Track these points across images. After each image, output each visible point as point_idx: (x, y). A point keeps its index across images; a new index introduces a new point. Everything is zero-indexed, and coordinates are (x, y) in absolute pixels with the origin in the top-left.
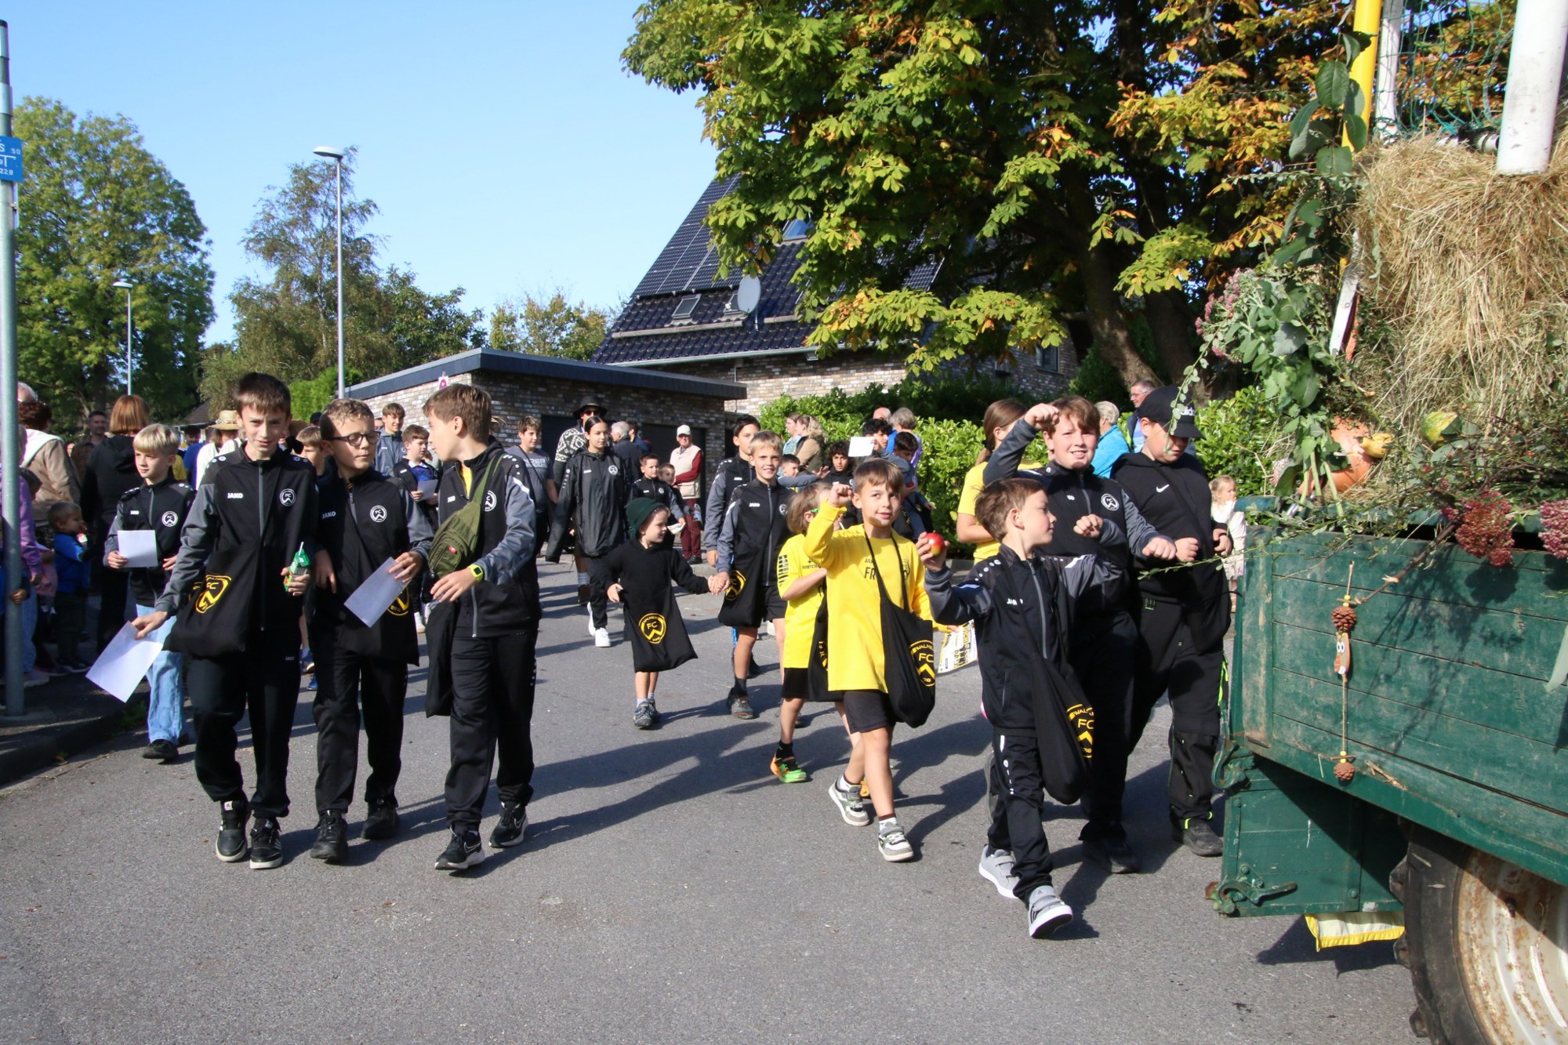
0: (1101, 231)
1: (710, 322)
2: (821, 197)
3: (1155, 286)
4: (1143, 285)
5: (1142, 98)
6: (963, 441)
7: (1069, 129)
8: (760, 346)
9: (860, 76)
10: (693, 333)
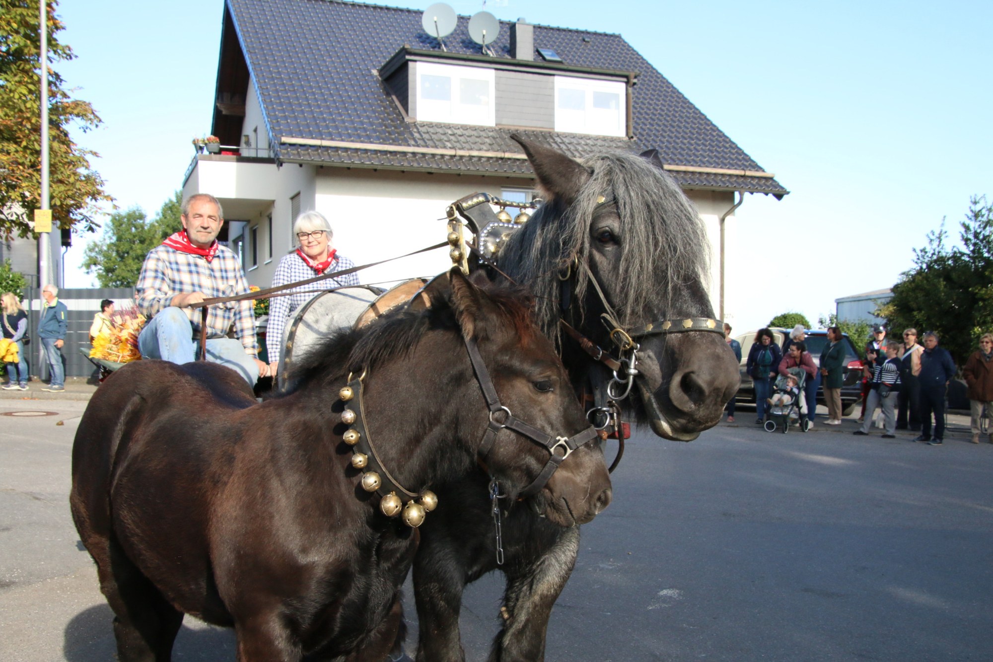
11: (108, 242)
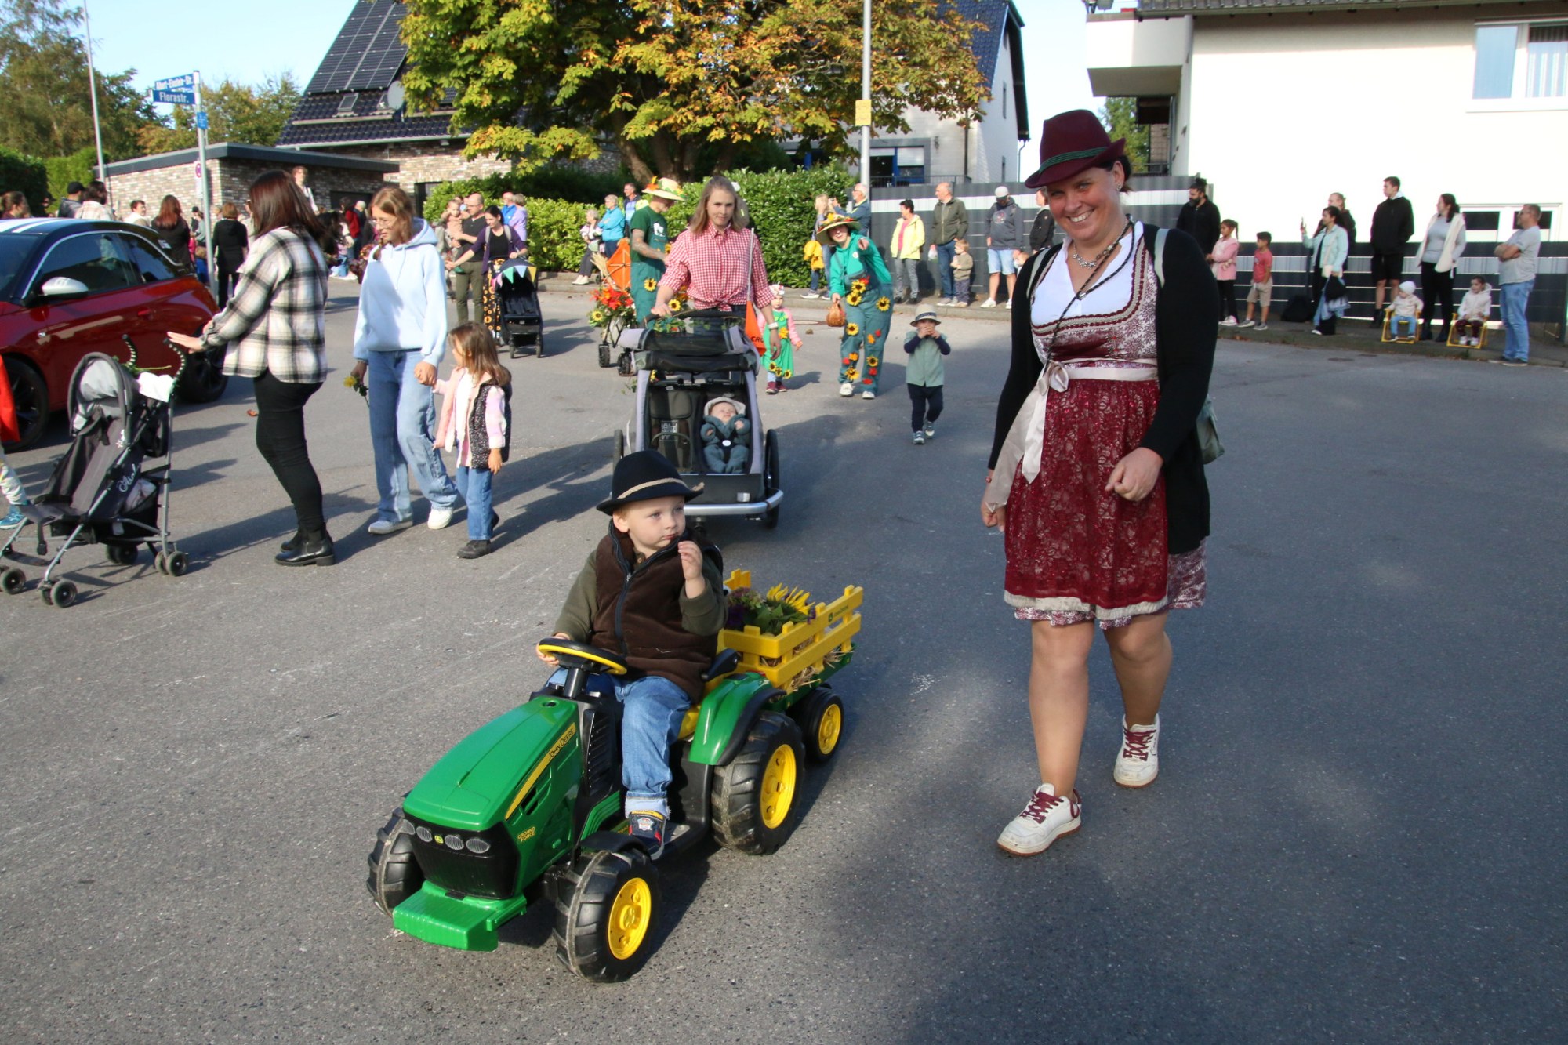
0: (615, 103)
1: (367, 115)
2: (468, 76)
3: (641, 134)
4: (635, 133)
6: (548, 210)
7: (598, 52)
8: (407, 134)
9: (490, 18)
10: (356, 123)
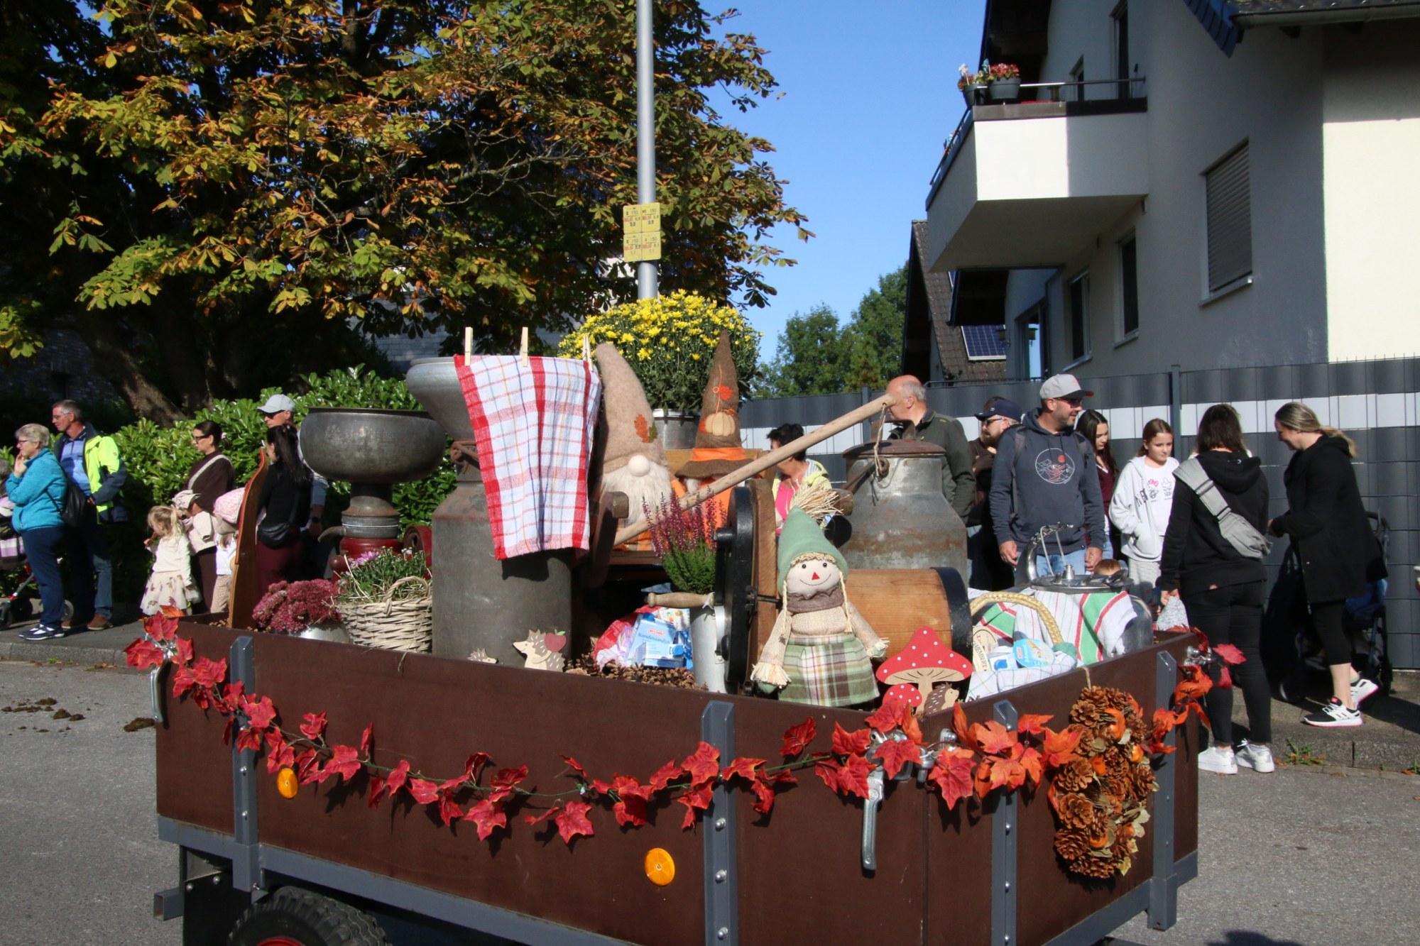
0: (64, 236)
3: (120, 299)
4: (107, 298)
5: (77, 99)
11: (783, 363)
